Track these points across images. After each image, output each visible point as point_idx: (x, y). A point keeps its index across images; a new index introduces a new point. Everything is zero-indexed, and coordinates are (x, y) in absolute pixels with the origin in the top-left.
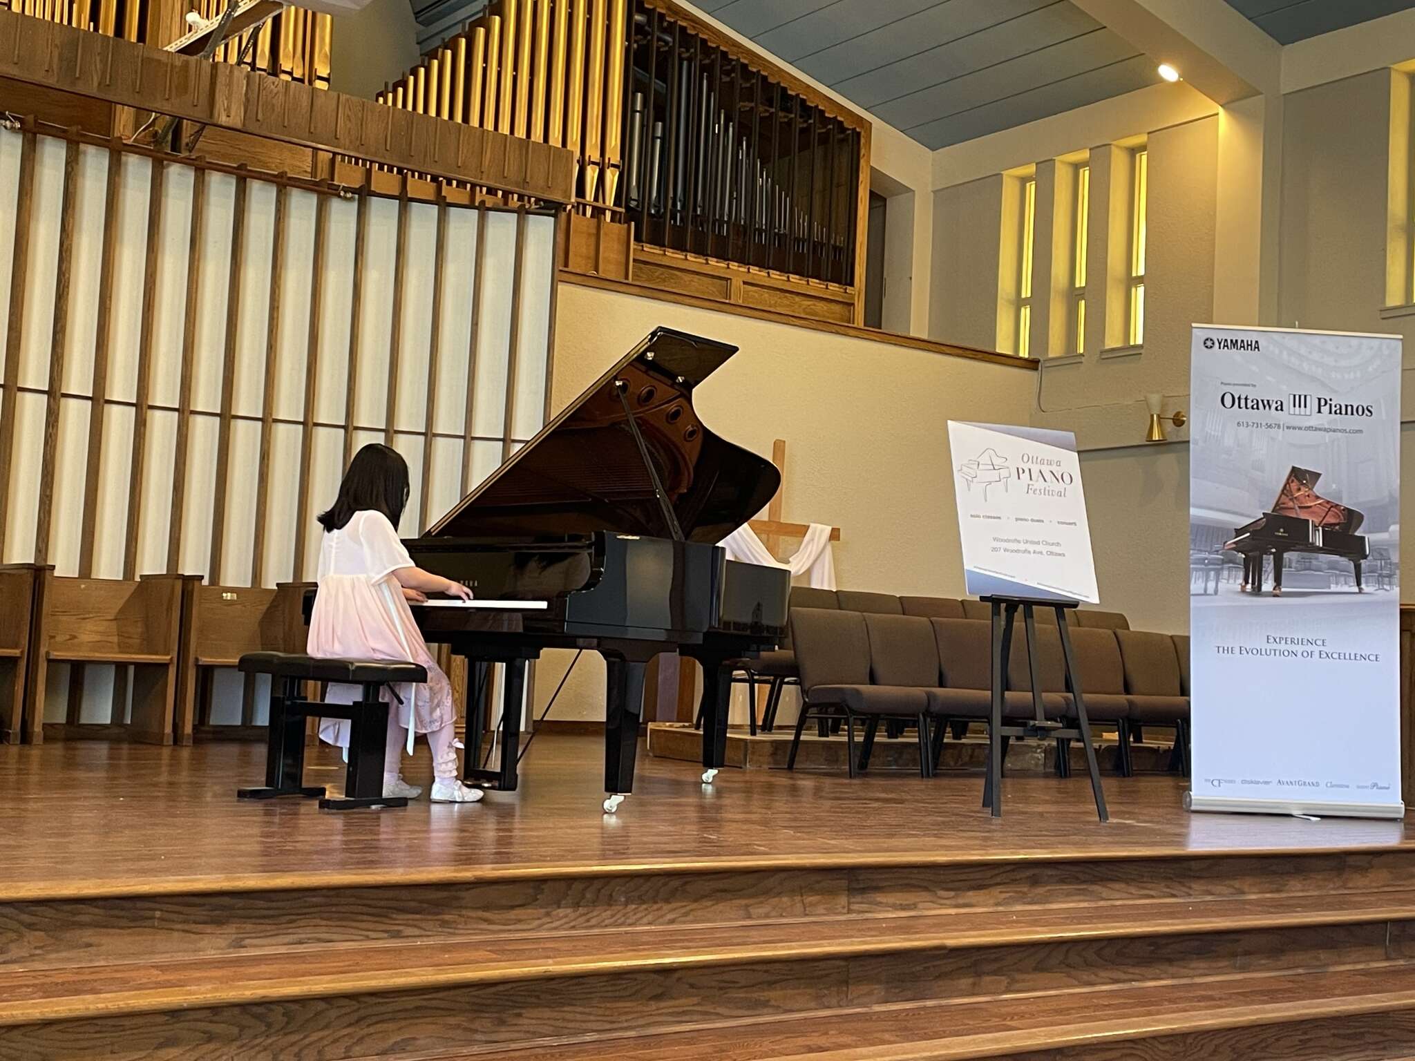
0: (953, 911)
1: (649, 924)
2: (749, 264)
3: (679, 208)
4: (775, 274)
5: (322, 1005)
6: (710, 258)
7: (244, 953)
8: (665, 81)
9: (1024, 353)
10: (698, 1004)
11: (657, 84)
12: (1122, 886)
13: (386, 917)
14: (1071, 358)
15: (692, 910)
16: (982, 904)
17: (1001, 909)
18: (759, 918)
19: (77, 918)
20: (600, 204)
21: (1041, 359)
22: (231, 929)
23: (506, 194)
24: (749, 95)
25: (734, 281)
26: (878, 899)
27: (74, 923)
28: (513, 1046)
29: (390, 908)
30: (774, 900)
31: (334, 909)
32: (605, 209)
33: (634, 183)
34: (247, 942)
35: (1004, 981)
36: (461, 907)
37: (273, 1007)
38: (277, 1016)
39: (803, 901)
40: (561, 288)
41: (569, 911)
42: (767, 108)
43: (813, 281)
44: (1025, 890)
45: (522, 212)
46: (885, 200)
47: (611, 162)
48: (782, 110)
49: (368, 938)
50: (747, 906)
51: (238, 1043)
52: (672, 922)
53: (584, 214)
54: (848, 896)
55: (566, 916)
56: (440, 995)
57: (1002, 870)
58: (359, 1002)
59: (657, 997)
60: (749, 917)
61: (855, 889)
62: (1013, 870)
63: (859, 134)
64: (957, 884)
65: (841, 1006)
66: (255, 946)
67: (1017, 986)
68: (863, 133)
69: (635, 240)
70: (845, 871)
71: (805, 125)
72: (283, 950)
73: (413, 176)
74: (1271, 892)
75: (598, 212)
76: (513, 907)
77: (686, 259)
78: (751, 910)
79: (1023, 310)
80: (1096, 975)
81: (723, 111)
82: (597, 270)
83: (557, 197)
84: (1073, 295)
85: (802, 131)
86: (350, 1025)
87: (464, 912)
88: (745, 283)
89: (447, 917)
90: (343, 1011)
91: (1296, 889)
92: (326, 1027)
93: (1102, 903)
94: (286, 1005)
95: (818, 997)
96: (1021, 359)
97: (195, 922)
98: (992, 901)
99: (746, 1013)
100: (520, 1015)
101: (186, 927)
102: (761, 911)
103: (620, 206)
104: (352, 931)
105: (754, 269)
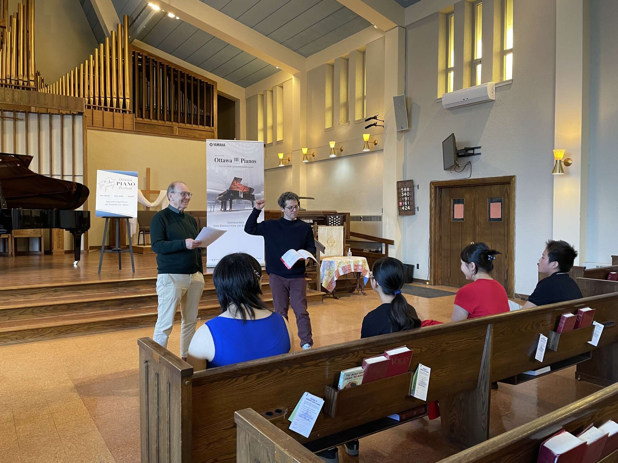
2: (179, 122)
4: (188, 125)
6: (166, 122)
14: (271, 144)
20: (125, 109)
25: (175, 127)
43: (200, 126)
45: (73, 115)
46: (235, 102)
47: (127, 97)
53: (119, 112)
63: (213, 86)
77: (158, 122)
82: (123, 127)
88: (178, 128)
105: (181, 124)
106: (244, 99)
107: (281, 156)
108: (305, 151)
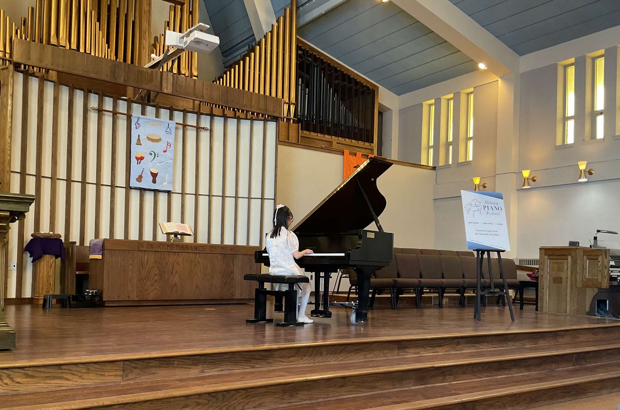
0: (432, 354)
1: (335, 361)
2: (339, 136)
3: (314, 118)
4: (347, 140)
5: (234, 392)
6: (325, 135)
7: (204, 375)
8: (309, 75)
9: (431, 164)
10: (355, 388)
11: (307, 76)
12: (486, 344)
13: (250, 361)
14: (447, 166)
15: (348, 356)
16: (441, 352)
17: (447, 353)
18: (369, 358)
19: (151, 365)
20: (289, 117)
21: (437, 166)
22: (200, 367)
23: (258, 114)
24: (337, 78)
25: (333, 143)
26: (408, 351)
27: (150, 366)
28: (297, 404)
29: (250, 358)
30: (374, 352)
31: (233, 359)
32: (291, 119)
33: (299, 110)
34: (205, 370)
35: (452, 377)
36: (273, 357)
37: (219, 393)
38: (220, 396)
39: (383, 353)
40: (279, 146)
41: (308, 358)
42: (343, 82)
43: (360, 142)
44: (455, 346)
45: (265, 121)
46: (382, 113)
47: (292, 102)
48: (349, 83)
49: (244, 368)
50: (366, 354)
51: (208, 406)
52: (342, 360)
53: (284, 121)
54: (398, 350)
55: (307, 359)
56: (272, 388)
57: (447, 340)
58: (246, 391)
59: (341, 387)
60: (367, 358)
61: (400, 348)
62: (450, 340)
63: (374, 91)
64: (434, 345)
65: (400, 388)
66: (208, 372)
67: (457, 379)
68: (376, 91)
69: (301, 129)
70: (396, 342)
71: (356, 88)
72: (217, 373)
73: (227, 109)
74: (533, 345)
75: (288, 120)
76: (291, 357)
77: (318, 135)
78: (368, 356)
79: (430, 150)
80: (482, 375)
81: (328, 84)
82: (288, 140)
83: (276, 115)
84: (448, 144)
85: (355, 90)
86: (244, 398)
87: (274, 359)
88: (337, 143)
89: (269, 361)
90: (241, 394)
91: (542, 343)
92: (236, 399)
93: (480, 350)
94: (223, 393)
95: (394, 385)
96: (429, 166)
97: (188, 365)
98: (444, 351)
99: (370, 391)
100: (298, 394)
101: (185, 366)
102: (370, 356)
103: (295, 118)
104: (238, 366)
105: (340, 139)
106: (398, 109)
107: (477, 181)
108: (526, 174)
